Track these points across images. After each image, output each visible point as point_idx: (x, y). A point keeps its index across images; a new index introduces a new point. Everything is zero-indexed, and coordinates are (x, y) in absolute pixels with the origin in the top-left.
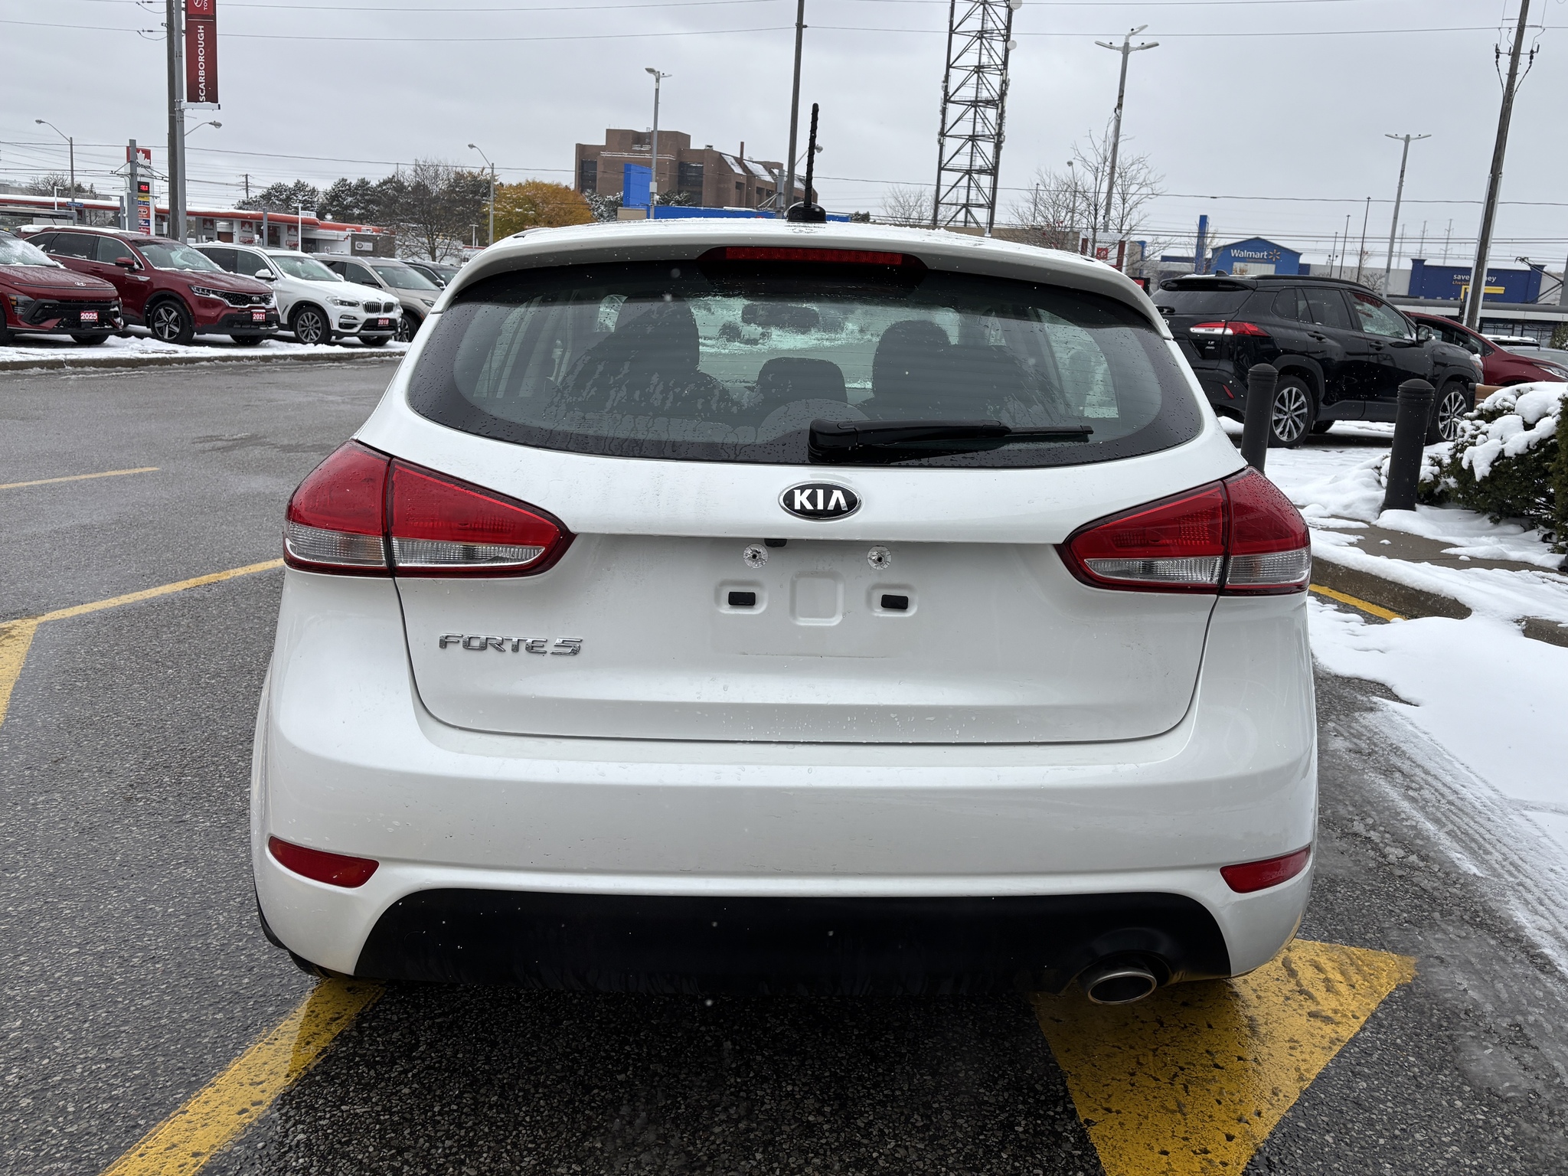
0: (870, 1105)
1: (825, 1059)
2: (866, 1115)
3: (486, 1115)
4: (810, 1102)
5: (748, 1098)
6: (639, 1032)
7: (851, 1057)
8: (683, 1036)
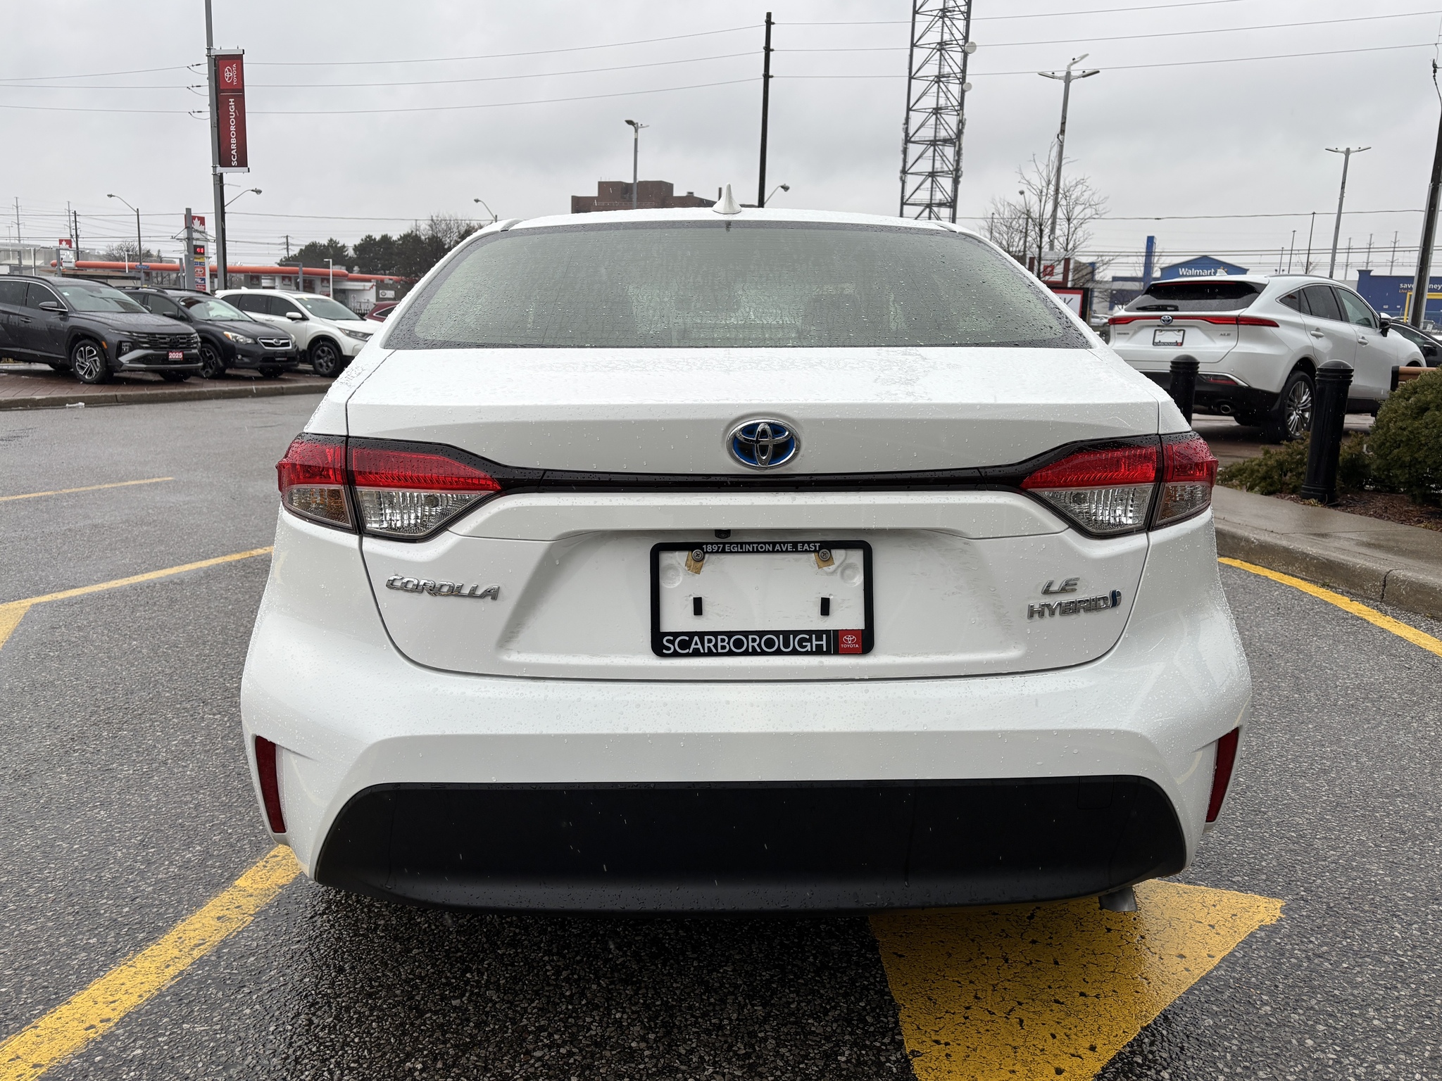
0: (694, 1033)
1: (660, 988)
2: (690, 1043)
3: (316, 1036)
4: (637, 1029)
5: (576, 1024)
6: (483, 960)
7: (686, 987)
8: (525, 965)
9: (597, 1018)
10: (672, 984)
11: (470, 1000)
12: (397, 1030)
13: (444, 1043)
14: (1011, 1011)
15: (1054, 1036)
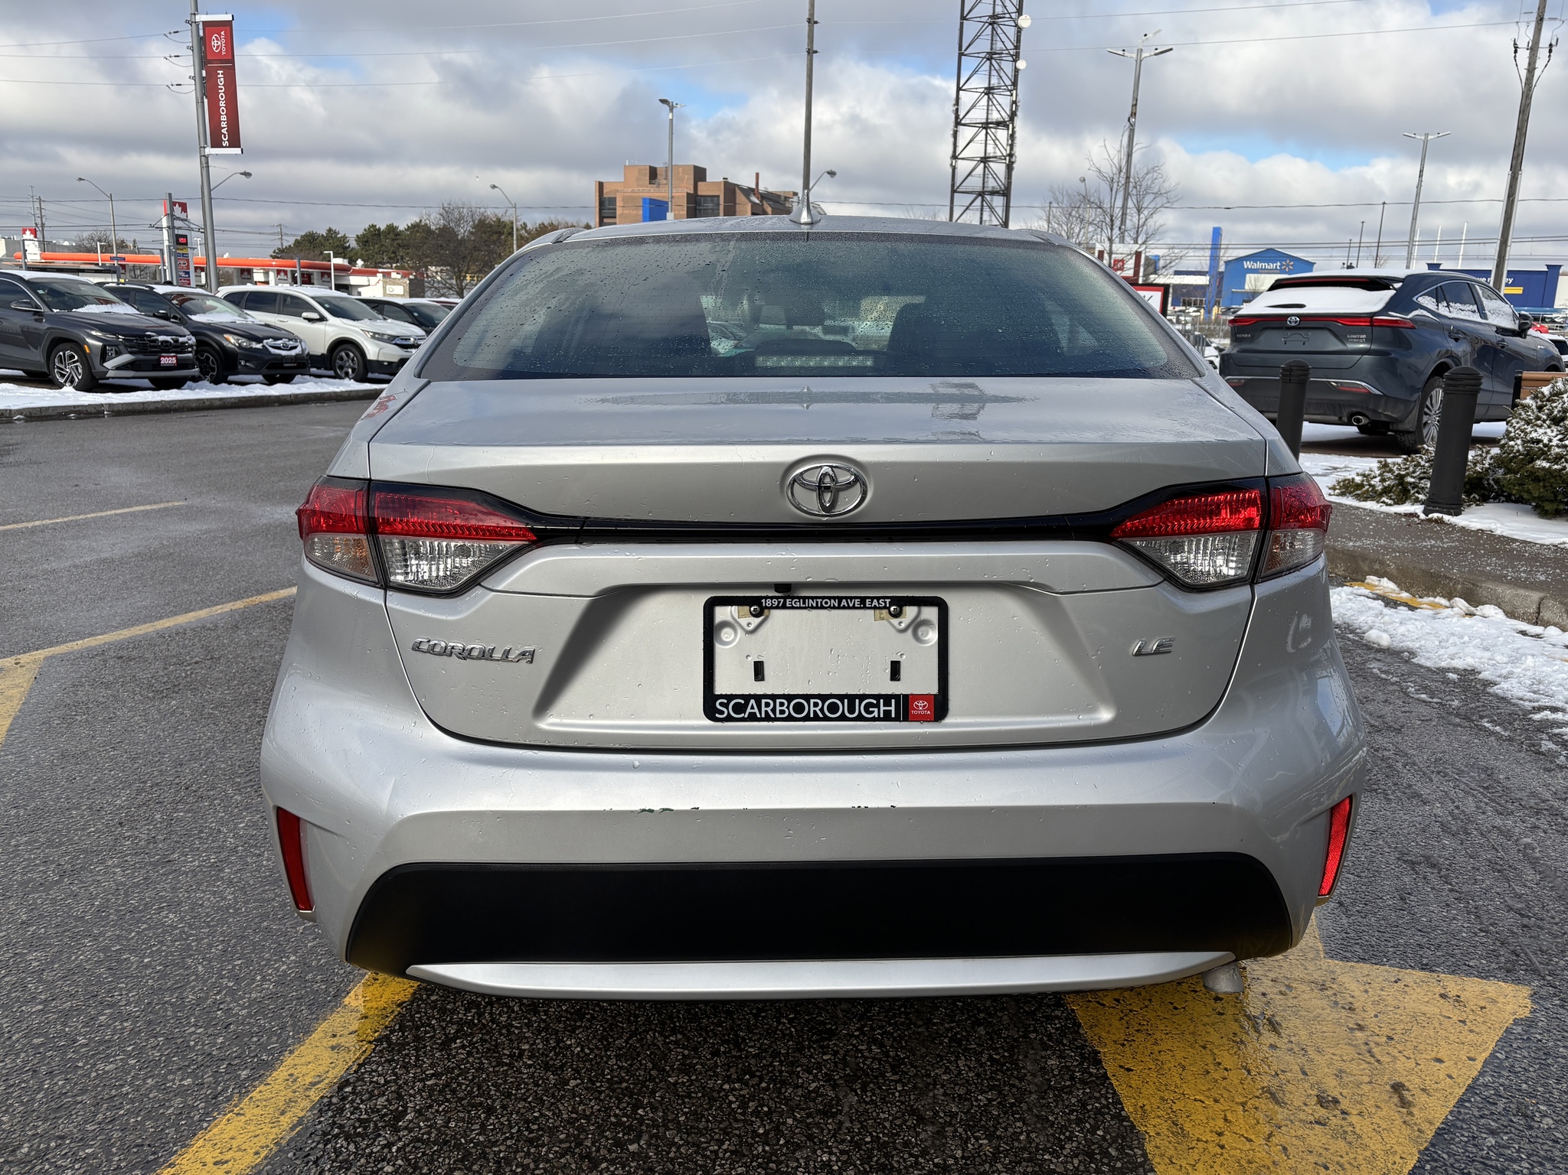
10: (878, 1115)
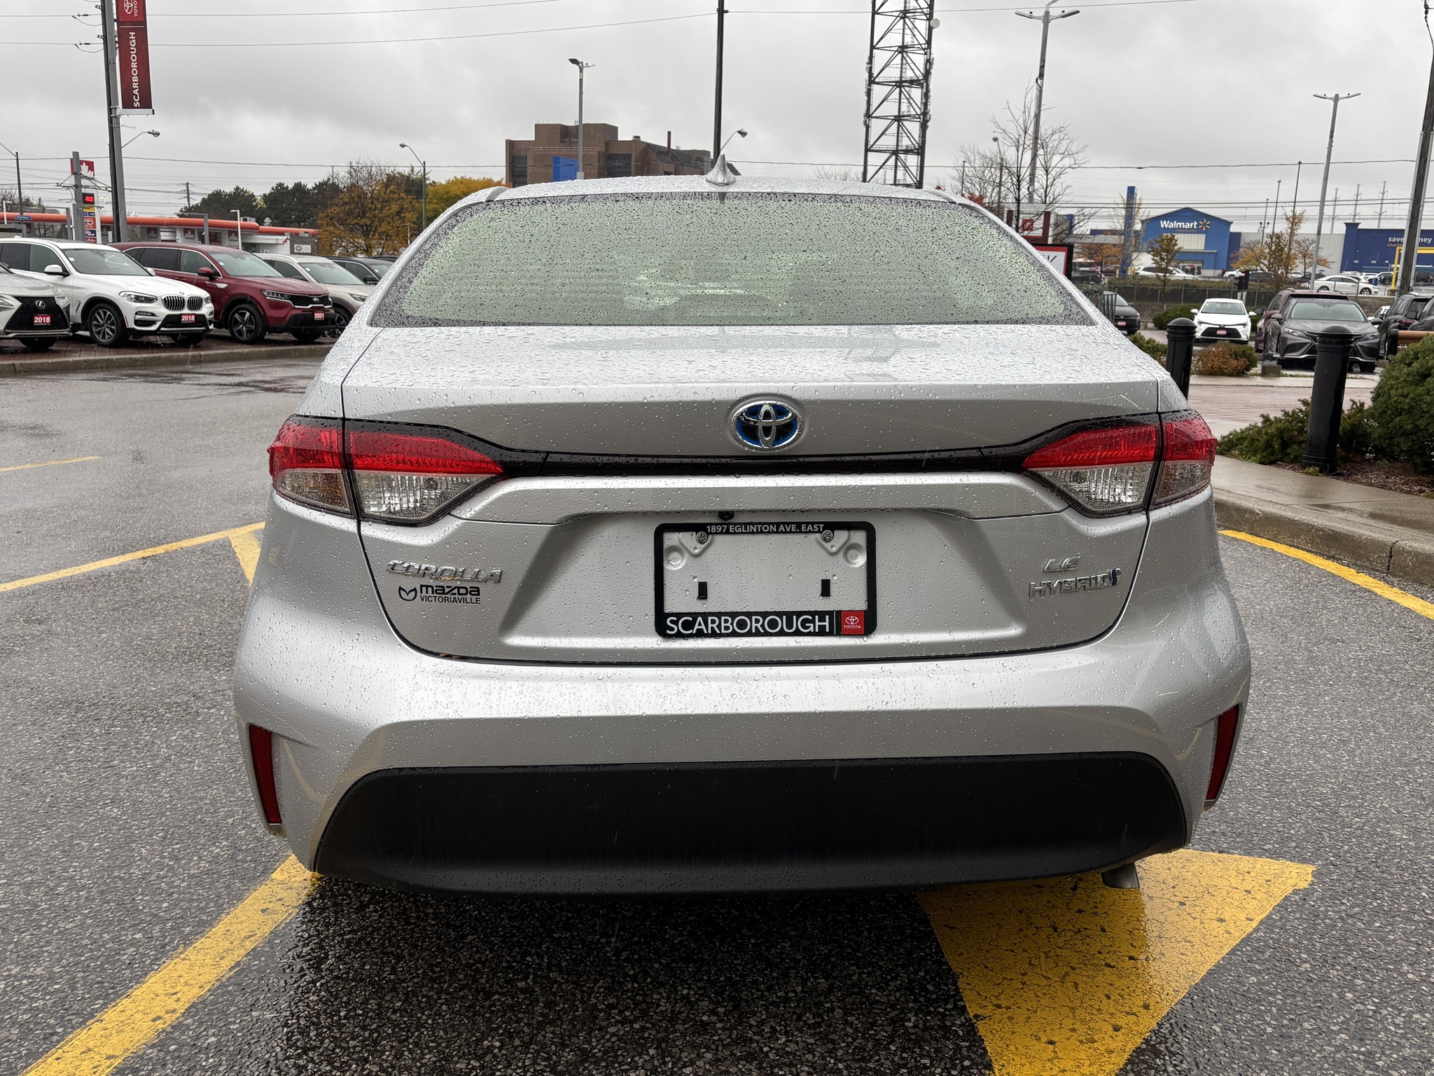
0: (762, 1006)
1: (721, 965)
2: (759, 1014)
3: (389, 1019)
4: (705, 1004)
5: (644, 1001)
6: (540, 944)
7: (747, 963)
8: (583, 947)
9: (664, 995)
10: (732, 961)
11: (535, 982)
12: (469, 1011)
13: (519, 1021)
14: (1064, 976)
15: (1108, 997)
